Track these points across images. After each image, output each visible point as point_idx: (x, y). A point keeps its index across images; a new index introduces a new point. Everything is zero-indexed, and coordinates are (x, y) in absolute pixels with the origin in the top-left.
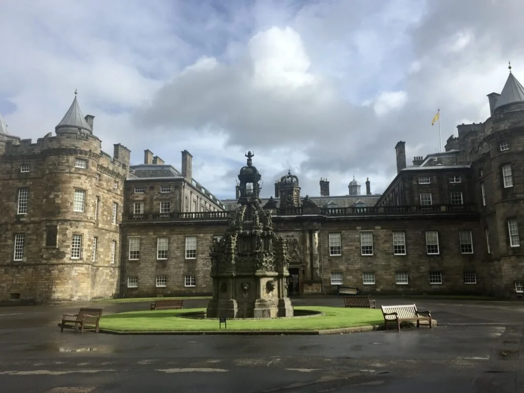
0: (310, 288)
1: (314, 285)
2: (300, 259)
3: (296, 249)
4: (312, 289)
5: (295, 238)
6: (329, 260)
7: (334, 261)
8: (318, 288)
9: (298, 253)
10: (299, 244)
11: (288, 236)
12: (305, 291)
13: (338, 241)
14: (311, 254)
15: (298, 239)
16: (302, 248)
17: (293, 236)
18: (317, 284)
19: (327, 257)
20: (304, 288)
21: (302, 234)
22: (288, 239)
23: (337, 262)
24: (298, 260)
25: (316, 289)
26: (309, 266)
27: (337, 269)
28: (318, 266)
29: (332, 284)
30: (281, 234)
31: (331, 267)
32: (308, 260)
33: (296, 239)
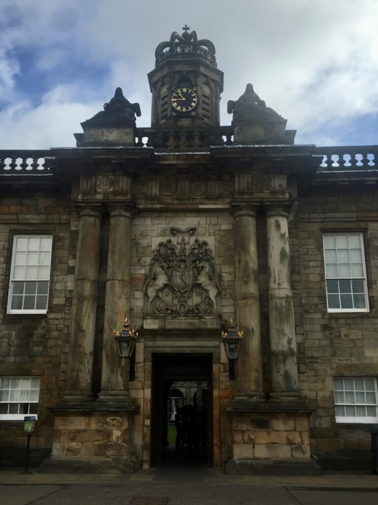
0: (262, 437)
1: (279, 425)
2: (220, 316)
3: (203, 279)
4: (271, 445)
5: (201, 239)
6: (325, 327)
7: (344, 331)
8: (298, 440)
9: (213, 293)
10: (217, 261)
11: (174, 231)
12: (240, 452)
13: (358, 258)
14: (264, 299)
15: (211, 242)
16: (227, 277)
17: (192, 231)
18: (291, 424)
19: (318, 316)
20: (238, 438)
21: (225, 225)
22: (175, 240)
23: (355, 334)
24: (210, 323)
25: (290, 443)
26: (255, 343)
27: (354, 361)
28: (294, 346)
29: (340, 420)
30: (148, 222)
31: (334, 354)
32: (254, 323)
33: (205, 243)
